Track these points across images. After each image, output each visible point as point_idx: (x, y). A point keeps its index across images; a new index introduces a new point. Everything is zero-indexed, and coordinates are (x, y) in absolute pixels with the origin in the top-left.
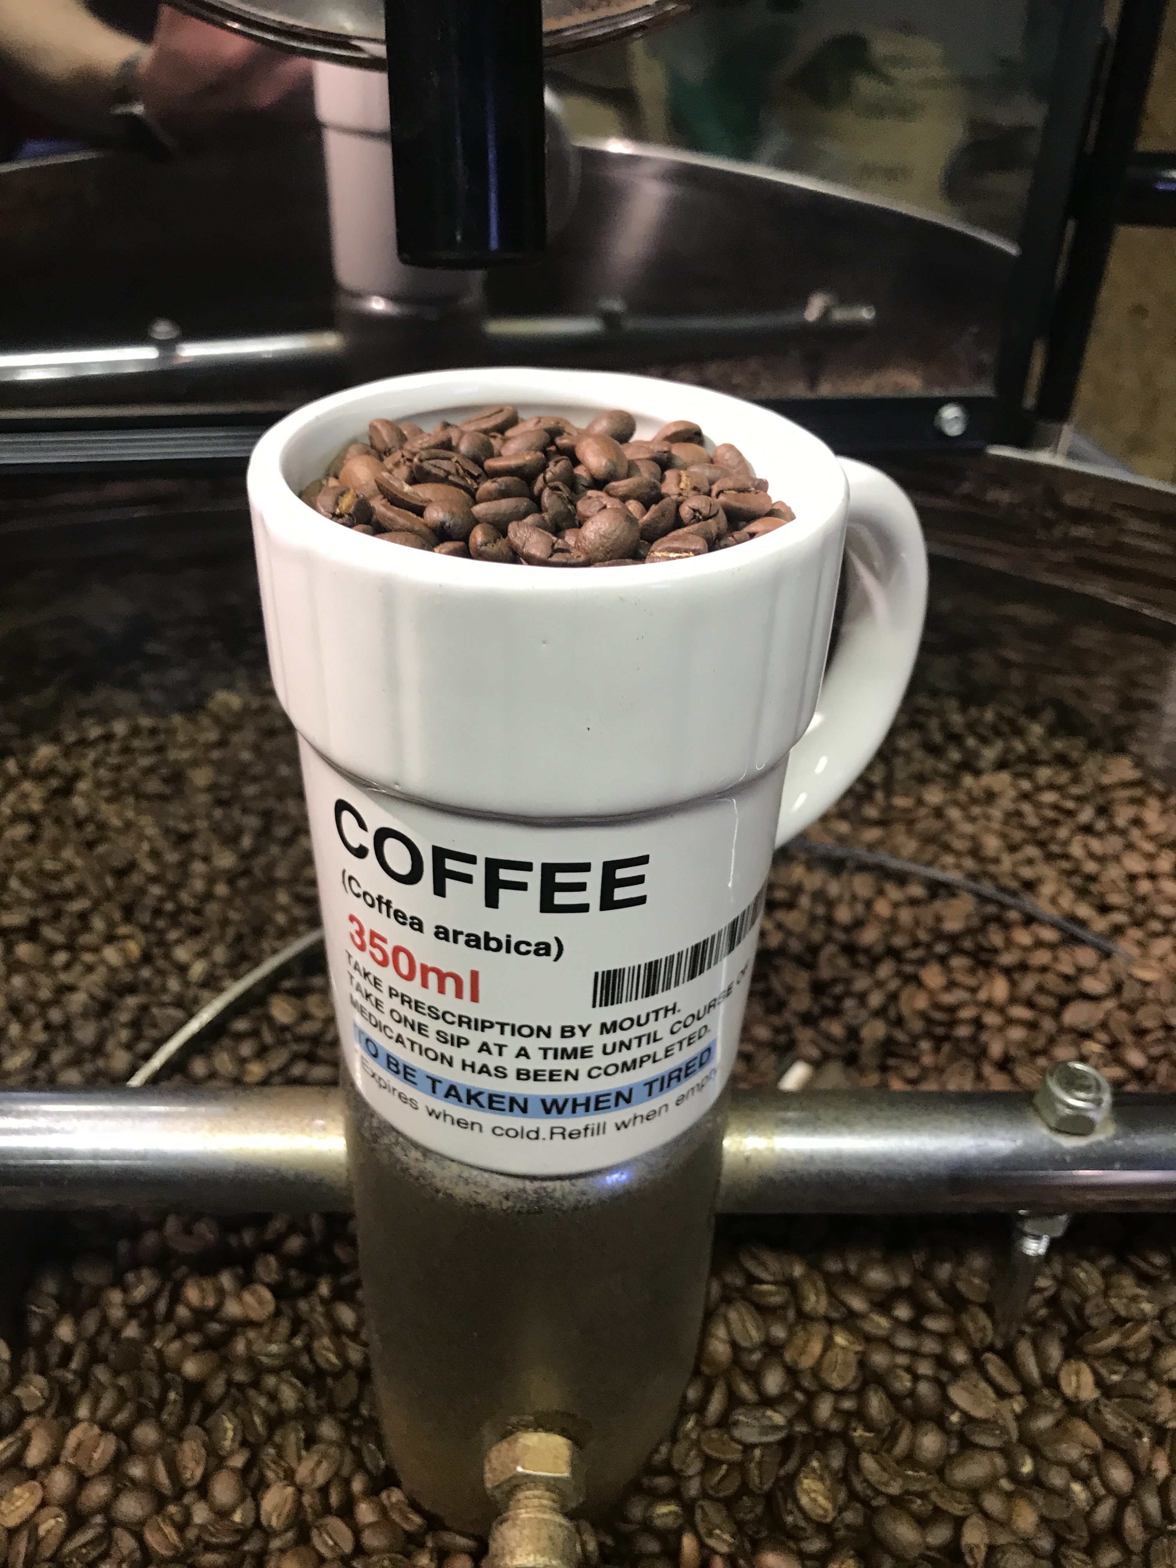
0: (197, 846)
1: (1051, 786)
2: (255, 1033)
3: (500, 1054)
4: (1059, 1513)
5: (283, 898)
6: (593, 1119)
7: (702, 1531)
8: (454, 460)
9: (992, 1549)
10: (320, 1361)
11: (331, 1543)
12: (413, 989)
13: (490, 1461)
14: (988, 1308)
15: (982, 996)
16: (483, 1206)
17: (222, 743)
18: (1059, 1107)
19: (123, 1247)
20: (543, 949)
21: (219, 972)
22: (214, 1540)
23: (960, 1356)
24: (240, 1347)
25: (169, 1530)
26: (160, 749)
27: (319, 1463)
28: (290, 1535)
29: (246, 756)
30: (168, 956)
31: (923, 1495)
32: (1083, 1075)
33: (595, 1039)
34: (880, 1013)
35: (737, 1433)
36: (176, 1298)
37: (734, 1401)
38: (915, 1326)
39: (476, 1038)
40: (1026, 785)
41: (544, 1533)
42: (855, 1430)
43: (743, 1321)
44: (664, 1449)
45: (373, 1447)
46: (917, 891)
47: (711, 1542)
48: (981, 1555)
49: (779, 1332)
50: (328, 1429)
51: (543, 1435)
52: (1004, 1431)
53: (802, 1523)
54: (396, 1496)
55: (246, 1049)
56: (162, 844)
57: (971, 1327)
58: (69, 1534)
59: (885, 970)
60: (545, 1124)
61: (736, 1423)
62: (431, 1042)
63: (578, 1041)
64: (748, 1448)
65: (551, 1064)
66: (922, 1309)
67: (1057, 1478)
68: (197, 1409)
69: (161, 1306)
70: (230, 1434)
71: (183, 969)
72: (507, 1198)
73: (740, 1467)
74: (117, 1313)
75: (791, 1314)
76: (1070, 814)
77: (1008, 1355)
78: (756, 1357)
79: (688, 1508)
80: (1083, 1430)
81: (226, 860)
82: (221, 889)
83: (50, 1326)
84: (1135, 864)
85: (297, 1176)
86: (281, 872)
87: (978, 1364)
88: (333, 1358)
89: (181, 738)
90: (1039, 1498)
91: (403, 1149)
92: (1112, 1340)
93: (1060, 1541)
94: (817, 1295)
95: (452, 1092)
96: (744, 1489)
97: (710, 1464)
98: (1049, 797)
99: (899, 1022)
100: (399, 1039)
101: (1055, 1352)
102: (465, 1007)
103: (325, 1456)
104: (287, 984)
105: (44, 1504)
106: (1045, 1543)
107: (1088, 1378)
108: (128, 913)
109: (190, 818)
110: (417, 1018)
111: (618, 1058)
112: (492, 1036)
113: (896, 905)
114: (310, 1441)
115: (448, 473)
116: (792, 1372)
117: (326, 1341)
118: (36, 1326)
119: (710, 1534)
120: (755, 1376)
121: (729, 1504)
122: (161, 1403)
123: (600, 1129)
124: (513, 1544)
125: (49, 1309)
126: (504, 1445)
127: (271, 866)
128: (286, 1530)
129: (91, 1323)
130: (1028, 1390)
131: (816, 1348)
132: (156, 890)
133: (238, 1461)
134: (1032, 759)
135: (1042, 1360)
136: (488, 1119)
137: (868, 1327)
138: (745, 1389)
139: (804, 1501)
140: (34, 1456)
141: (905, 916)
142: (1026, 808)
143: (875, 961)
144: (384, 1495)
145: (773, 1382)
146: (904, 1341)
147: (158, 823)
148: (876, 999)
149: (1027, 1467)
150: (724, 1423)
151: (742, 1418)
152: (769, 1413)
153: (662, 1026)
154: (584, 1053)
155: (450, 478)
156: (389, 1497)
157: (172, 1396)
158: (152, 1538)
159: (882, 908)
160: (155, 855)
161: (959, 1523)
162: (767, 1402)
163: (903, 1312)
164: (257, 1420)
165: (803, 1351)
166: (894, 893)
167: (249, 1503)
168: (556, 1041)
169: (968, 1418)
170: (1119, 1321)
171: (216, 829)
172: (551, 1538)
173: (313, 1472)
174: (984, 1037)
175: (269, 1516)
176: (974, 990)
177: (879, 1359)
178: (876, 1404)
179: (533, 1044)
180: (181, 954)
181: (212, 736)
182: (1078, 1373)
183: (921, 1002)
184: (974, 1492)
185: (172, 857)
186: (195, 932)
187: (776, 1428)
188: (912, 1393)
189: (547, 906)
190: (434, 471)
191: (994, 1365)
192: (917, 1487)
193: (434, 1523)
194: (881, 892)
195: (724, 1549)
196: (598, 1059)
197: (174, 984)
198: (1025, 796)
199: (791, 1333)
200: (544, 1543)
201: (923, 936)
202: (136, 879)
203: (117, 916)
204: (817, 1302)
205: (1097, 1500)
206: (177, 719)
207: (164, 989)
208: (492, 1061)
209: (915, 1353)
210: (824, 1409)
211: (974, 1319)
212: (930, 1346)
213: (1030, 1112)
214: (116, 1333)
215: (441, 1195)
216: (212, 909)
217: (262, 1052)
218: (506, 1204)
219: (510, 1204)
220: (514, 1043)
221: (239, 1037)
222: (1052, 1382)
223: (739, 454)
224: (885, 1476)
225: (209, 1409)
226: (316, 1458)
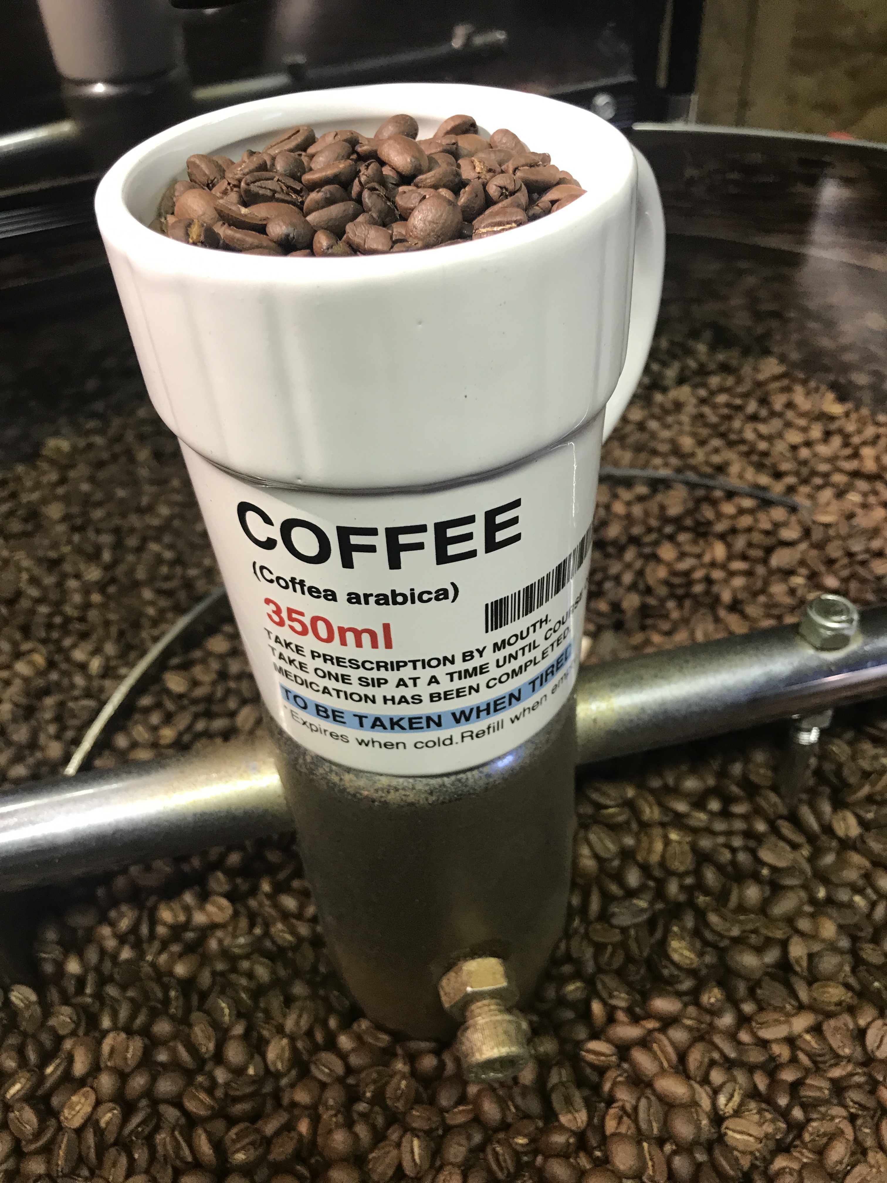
0: (67, 567)
1: (722, 390)
2: (158, 705)
3: (415, 685)
4: (850, 919)
5: (147, 594)
6: (494, 719)
7: (605, 995)
8: (276, 179)
9: (811, 956)
10: (280, 942)
11: (327, 1070)
12: (334, 649)
13: (442, 988)
14: (775, 788)
15: (707, 559)
16: (412, 804)
17: (63, 481)
18: (822, 631)
19: (101, 892)
20: (442, 594)
21: (113, 663)
22: (237, 1093)
23: (761, 827)
24: (213, 944)
25: (203, 1096)
26: (14, 495)
27: (300, 1016)
28: (294, 1073)
29: (85, 487)
30: (68, 659)
31: (755, 931)
32: (834, 603)
33: (490, 657)
34: (633, 587)
35: (615, 921)
36: (153, 922)
37: (607, 898)
38: (725, 814)
39: (392, 677)
40: (702, 393)
41: (500, 1030)
42: (698, 898)
43: (601, 840)
44: (563, 946)
45: (336, 993)
46: (642, 490)
47: (614, 1002)
48: (805, 964)
49: (629, 841)
50: (299, 989)
51: (479, 960)
52: (802, 872)
53: (676, 972)
54: (364, 1024)
55: (155, 719)
56: (37, 571)
57: (763, 803)
58: (126, 1118)
59: (630, 555)
60: (456, 731)
61: (613, 915)
62: (355, 687)
63: (477, 662)
64: (624, 930)
65: (457, 684)
66: (727, 800)
67: (843, 895)
68: (195, 1000)
69: (144, 930)
70: (227, 1011)
71: (83, 667)
72: (431, 793)
73: (623, 945)
74: (111, 943)
75: (634, 826)
76: (739, 408)
77: (794, 819)
78: (616, 863)
79: (590, 983)
80: (856, 858)
81: (93, 574)
82: (96, 598)
83: (60, 966)
84: (794, 437)
85: (245, 813)
86: (141, 574)
87: (775, 830)
88: (289, 937)
89: (29, 484)
90: (833, 911)
91: (337, 774)
92: (866, 790)
93: (855, 939)
94: (651, 808)
95: (377, 723)
96: (629, 959)
97: (599, 948)
98: (722, 399)
99: (648, 591)
100: (326, 690)
101: (826, 808)
102: (382, 654)
103: (302, 1010)
104: (175, 661)
105: (98, 1103)
106: (844, 943)
107: (852, 821)
108: (26, 631)
109: (55, 545)
110: (340, 671)
111: (508, 668)
112: (407, 673)
113: (629, 504)
114: (289, 1001)
115: (274, 192)
116: (645, 869)
117: (280, 926)
118: (49, 968)
119: (611, 996)
120: (619, 878)
121: (620, 973)
122: (166, 1001)
123: (500, 725)
124: (479, 1044)
125: (56, 953)
126: (452, 974)
127: (131, 571)
128: (289, 1071)
129: (92, 955)
130: (811, 838)
131: (659, 846)
132: (44, 609)
133: (239, 1030)
134: (703, 371)
135: (818, 815)
136: (410, 737)
137: (692, 823)
138: (614, 888)
139: (676, 957)
140: (80, 1067)
141: (637, 510)
142: (706, 410)
143: (622, 550)
144: (355, 1026)
145: (633, 878)
146: (720, 826)
147: (30, 555)
148: (628, 578)
149: (822, 893)
150: (604, 916)
151: (616, 910)
152: (635, 901)
153: (538, 636)
154: (482, 670)
155: (277, 195)
156: (360, 1026)
157: (173, 994)
158: (191, 1106)
159: (619, 508)
160: (34, 581)
161: (784, 944)
162: (631, 894)
163: (714, 805)
164: (244, 996)
165: (650, 851)
166: (626, 495)
167: (257, 1058)
168: (460, 666)
169: (774, 869)
170: (866, 775)
171: (79, 550)
172: (506, 1032)
173: (297, 1023)
174: (715, 589)
175: (274, 1063)
176: (699, 556)
177: (705, 843)
178: (710, 876)
179: (440, 672)
180: (79, 655)
181: (53, 476)
182: (844, 819)
183: (662, 573)
184: (790, 920)
185: (49, 580)
186: (84, 636)
187: (642, 911)
188: (734, 862)
189: (442, 558)
190: (261, 192)
191: (786, 828)
192: (750, 927)
193: (398, 1037)
194: (615, 496)
195: (623, 1004)
196: (494, 672)
197: (79, 680)
198: (703, 401)
199: (638, 841)
200: (503, 1037)
201: (654, 523)
202: (24, 604)
203: (18, 636)
204: (652, 812)
205: (873, 905)
206: (20, 469)
207: (73, 686)
208: (408, 692)
209: (729, 833)
210: (673, 888)
211: (766, 799)
212: (739, 825)
213: (798, 639)
214: (114, 957)
215: (376, 803)
216: (93, 615)
217: (168, 719)
218: (432, 799)
219: (434, 798)
220: (425, 674)
221: (147, 711)
222: (828, 830)
223: (514, 137)
224: (728, 925)
225: (203, 996)
226: (297, 1012)
